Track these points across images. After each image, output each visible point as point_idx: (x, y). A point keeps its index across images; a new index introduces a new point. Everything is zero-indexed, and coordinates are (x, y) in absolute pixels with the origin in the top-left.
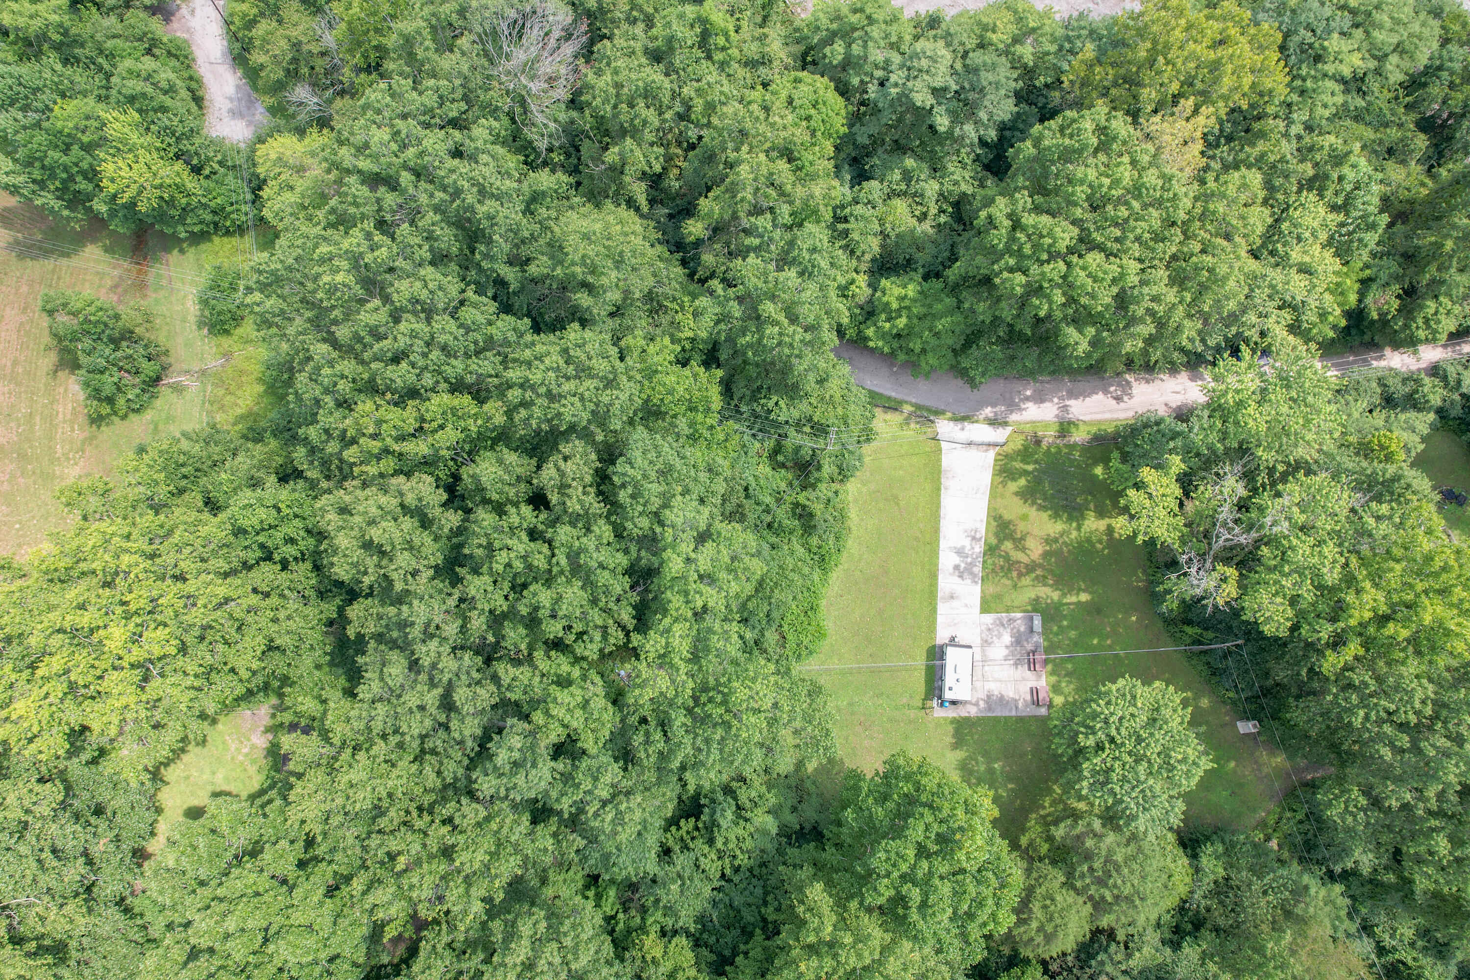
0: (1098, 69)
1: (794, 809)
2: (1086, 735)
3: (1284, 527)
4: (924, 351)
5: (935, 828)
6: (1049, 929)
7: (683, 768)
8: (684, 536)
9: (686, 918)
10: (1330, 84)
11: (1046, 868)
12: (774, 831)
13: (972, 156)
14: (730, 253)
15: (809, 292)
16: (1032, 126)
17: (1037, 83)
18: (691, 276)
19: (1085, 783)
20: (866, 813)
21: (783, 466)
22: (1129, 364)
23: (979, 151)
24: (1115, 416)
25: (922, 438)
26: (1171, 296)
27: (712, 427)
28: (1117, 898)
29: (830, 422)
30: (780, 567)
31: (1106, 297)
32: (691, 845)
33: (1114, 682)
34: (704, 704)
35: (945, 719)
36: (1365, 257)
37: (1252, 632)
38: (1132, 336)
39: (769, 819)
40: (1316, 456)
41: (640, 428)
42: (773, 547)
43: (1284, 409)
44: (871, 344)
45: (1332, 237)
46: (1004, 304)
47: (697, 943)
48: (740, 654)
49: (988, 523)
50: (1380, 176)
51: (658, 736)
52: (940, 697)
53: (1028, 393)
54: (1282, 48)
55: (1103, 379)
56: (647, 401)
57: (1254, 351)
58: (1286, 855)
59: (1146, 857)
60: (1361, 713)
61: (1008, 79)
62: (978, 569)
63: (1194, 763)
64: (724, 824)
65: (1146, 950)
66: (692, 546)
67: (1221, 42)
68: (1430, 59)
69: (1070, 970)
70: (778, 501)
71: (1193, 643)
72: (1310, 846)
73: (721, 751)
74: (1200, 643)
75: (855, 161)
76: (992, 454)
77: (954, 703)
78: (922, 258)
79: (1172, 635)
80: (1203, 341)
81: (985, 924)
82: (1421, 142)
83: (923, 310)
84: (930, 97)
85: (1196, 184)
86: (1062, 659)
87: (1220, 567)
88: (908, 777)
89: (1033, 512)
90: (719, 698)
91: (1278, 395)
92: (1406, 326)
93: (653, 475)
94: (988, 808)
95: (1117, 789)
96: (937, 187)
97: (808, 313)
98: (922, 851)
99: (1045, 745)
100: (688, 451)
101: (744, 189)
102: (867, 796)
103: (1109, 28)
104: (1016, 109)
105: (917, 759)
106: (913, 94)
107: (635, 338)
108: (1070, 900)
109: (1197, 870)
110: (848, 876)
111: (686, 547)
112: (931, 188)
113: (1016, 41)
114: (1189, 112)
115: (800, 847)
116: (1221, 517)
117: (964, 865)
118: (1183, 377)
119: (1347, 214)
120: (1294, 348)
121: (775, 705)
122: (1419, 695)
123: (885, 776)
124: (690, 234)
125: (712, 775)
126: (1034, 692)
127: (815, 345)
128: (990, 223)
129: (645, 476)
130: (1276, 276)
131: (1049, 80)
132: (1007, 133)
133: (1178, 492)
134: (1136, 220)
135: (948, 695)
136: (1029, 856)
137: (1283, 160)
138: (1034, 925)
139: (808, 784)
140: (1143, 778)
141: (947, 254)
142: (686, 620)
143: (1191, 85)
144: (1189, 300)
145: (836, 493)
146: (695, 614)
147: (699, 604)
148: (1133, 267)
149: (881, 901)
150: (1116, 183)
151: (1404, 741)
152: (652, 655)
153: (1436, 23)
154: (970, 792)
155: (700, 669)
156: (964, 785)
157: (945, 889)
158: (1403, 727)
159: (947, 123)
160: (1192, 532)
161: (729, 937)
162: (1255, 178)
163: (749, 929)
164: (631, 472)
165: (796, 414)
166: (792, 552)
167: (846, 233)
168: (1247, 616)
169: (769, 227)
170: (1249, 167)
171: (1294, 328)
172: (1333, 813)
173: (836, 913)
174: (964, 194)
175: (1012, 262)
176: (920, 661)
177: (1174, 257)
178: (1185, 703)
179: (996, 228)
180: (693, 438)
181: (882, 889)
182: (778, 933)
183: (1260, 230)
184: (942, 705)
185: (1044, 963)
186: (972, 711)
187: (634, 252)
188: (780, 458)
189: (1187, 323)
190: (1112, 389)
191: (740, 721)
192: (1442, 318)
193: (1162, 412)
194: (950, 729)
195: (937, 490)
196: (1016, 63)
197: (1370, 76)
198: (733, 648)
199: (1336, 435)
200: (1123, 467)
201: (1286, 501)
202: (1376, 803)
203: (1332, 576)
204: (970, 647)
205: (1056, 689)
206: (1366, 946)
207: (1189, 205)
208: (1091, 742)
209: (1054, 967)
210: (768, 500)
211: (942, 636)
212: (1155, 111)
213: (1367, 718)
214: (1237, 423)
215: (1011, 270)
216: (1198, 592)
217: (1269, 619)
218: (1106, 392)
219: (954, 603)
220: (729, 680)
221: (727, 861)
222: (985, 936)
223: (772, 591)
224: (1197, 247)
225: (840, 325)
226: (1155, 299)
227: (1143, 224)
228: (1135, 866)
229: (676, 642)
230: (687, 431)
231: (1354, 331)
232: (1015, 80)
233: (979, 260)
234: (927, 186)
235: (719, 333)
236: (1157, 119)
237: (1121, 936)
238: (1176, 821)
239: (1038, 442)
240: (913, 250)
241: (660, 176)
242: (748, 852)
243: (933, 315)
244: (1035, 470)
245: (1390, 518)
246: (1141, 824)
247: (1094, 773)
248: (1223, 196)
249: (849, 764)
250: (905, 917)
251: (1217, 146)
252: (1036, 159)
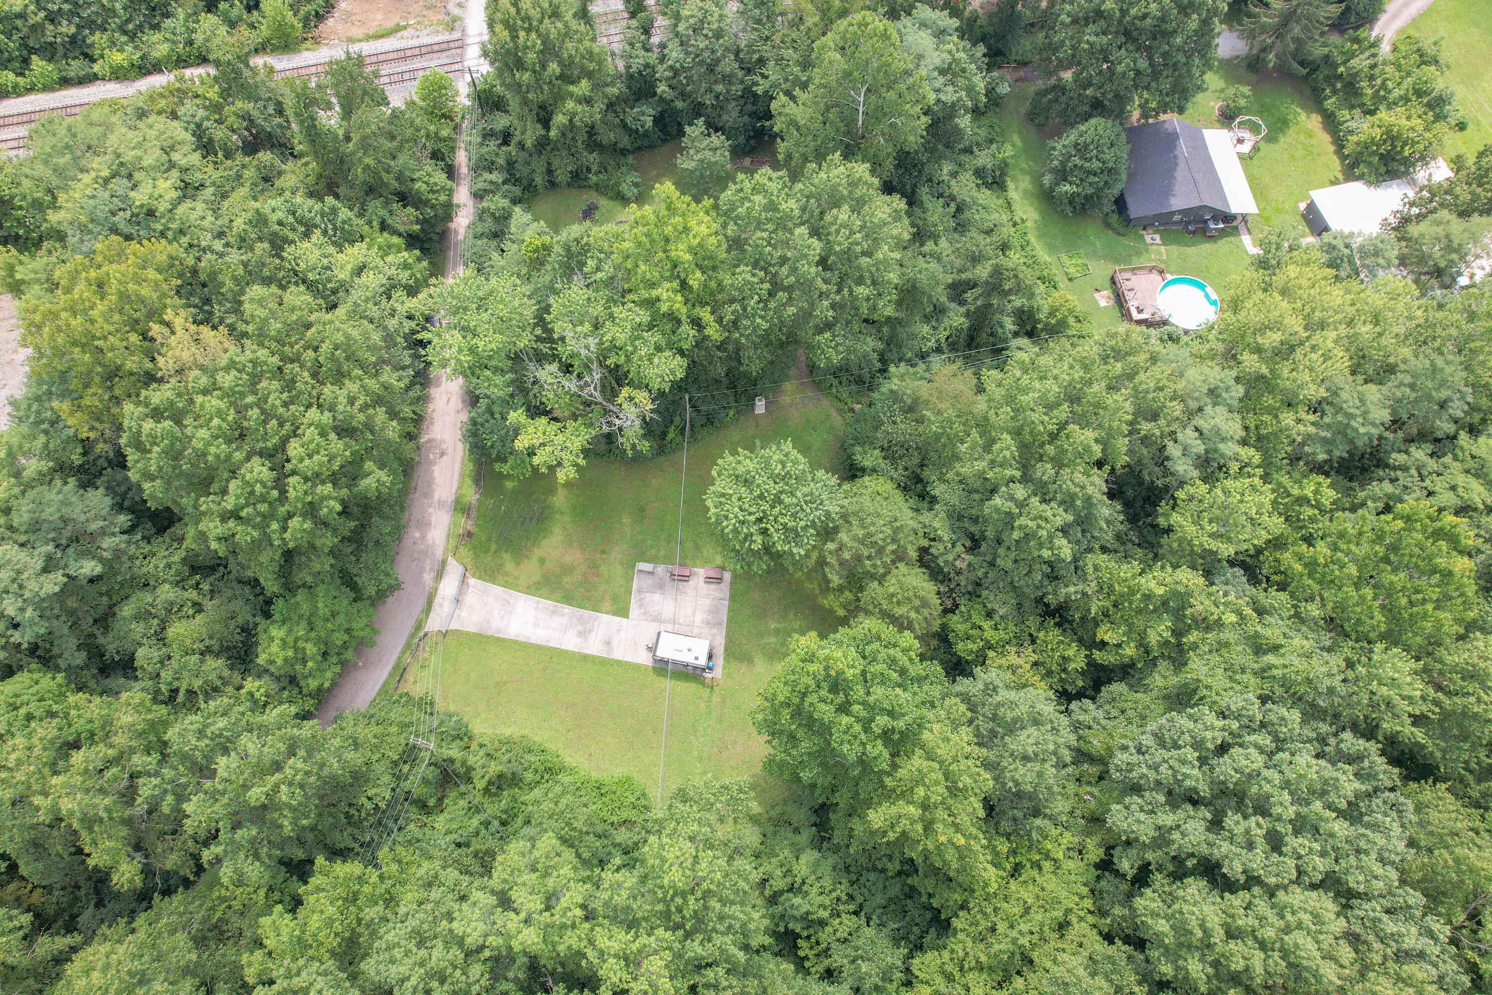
0: (87, 401)
1: (797, 831)
2: (752, 541)
3: (592, 342)
4: (348, 631)
5: (824, 693)
6: (917, 603)
7: (746, 948)
8: (500, 923)
9: (894, 957)
10: (181, 209)
11: (865, 597)
12: (816, 854)
13: (143, 544)
14: (174, 832)
15: (250, 745)
16: (127, 479)
17: (77, 463)
18: (187, 884)
19: (795, 550)
20: (805, 758)
21: (441, 800)
22: (410, 437)
23: (139, 536)
24: (459, 459)
25: (441, 648)
26: (352, 387)
27: (381, 877)
28: (894, 540)
29: (403, 742)
30: (550, 817)
31: (337, 445)
32: (824, 945)
33: (708, 509)
34: (683, 917)
35: (724, 668)
36: (361, 222)
37: (679, 387)
38: (382, 429)
39: (804, 858)
40: (533, 301)
41: (363, 966)
42: (528, 822)
43: (485, 316)
44: (327, 685)
45: (334, 243)
46: (319, 543)
47: (919, 947)
48: (635, 873)
49: (541, 596)
50: (288, 194)
51: (710, 974)
52: (704, 670)
53: (417, 535)
54: (128, 238)
55: (419, 463)
56: (333, 953)
57: (424, 328)
58: (865, 400)
59: (861, 510)
60: (759, 320)
61: (59, 492)
62: (587, 613)
63: (786, 455)
64: (805, 908)
65: (936, 524)
66: (512, 915)
67: (100, 285)
68: (187, 129)
69: (952, 590)
70: (478, 811)
71: (683, 434)
72: (860, 381)
73: (733, 903)
74: (683, 429)
75: (105, 670)
76: (472, 581)
77: (710, 657)
78: (245, 615)
79: (674, 451)
80: (403, 368)
81: (911, 660)
82: (266, 156)
83: (304, 624)
84: (52, 576)
85: (244, 341)
86: (682, 550)
87: (620, 400)
88: (776, 712)
89: (538, 552)
90: (679, 900)
91: (473, 319)
92: (433, 207)
93: (423, 953)
94: (808, 641)
95: (802, 523)
96: (167, 586)
97: (274, 747)
98: (844, 709)
99: (757, 579)
100: (402, 910)
101: (95, 806)
102: (789, 755)
103: (40, 383)
104: (102, 490)
105: (759, 701)
106: (42, 594)
107: (250, 964)
108: (894, 581)
109: (874, 470)
110: (862, 784)
111: (513, 922)
112: (166, 593)
113: (17, 475)
114: (166, 331)
115: (832, 829)
116: (574, 389)
117: (858, 671)
118: (434, 392)
119: (316, 226)
120: (431, 296)
121: (691, 839)
122: (748, 277)
123: (773, 734)
124: (132, 881)
125: (756, 916)
126: (709, 580)
127: (313, 747)
128: (226, 540)
129: (422, 964)
130: (356, 295)
131: (79, 450)
132: (127, 504)
133: (544, 420)
134: (266, 402)
135: (702, 661)
136: (855, 610)
137: (245, 264)
138: (913, 615)
139: (773, 813)
140: (795, 500)
141: (247, 589)
142: (592, 930)
143: (137, 321)
144: (360, 372)
145: (481, 746)
146: (587, 918)
147: (579, 912)
148: (313, 414)
149: (886, 754)
150: (219, 413)
151: (782, 296)
152: (625, 976)
153: (153, 118)
154: (793, 656)
155: (645, 919)
156: (787, 659)
157: (878, 692)
158: (772, 294)
159: (93, 563)
160: (582, 415)
161: (914, 912)
162: (257, 291)
163: (907, 889)
164: (414, 981)
165: (386, 778)
166: (537, 802)
167: (191, 693)
168: (667, 388)
169: (155, 781)
170: (243, 293)
171: (412, 291)
172: (836, 359)
173: (896, 800)
174: (184, 560)
175: (275, 526)
176: (668, 684)
177: (314, 375)
178: (734, 453)
179: (233, 535)
180: (390, 900)
181: (876, 752)
182: (912, 860)
183: (309, 298)
184: (710, 669)
185: (946, 611)
186: (720, 642)
187: (134, 957)
188: (431, 802)
189: (384, 378)
190: (432, 456)
191: (704, 879)
192: (432, 180)
193: (464, 417)
194: (734, 664)
195: (499, 641)
196: (47, 479)
197: (187, 178)
198: (628, 879)
199: (519, 282)
200: (511, 462)
201: (569, 335)
202: (829, 326)
203: (644, 316)
204: (659, 634)
205: (707, 561)
206: (935, 359)
207: (265, 352)
208: (759, 539)
209: (949, 603)
210: (475, 822)
211: (644, 659)
212: (153, 359)
213: (762, 317)
214: (490, 358)
215: (284, 529)
216: (638, 423)
217: (673, 372)
218: (433, 463)
219: (615, 642)
220: (661, 887)
221: (841, 907)
222: (921, 661)
223: (574, 829)
224: (310, 353)
225: (297, 716)
226: (351, 401)
227: (272, 397)
228: (869, 521)
229: (615, 946)
230: (380, 908)
231: (427, 246)
232: (66, 483)
233: (264, 558)
234: (163, 597)
235: (270, 856)
236: (161, 361)
237: (925, 543)
238: (834, 480)
239: (470, 535)
240: (233, 624)
241: (37, 916)
242: (834, 884)
243: (311, 615)
244: (497, 542)
245: (600, 260)
246: (834, 509)
247: (786, 541)
248: (265, 321)
249: (758, 769)
250: (901, 733)
251: (211, 313)
252: (168, 483)
